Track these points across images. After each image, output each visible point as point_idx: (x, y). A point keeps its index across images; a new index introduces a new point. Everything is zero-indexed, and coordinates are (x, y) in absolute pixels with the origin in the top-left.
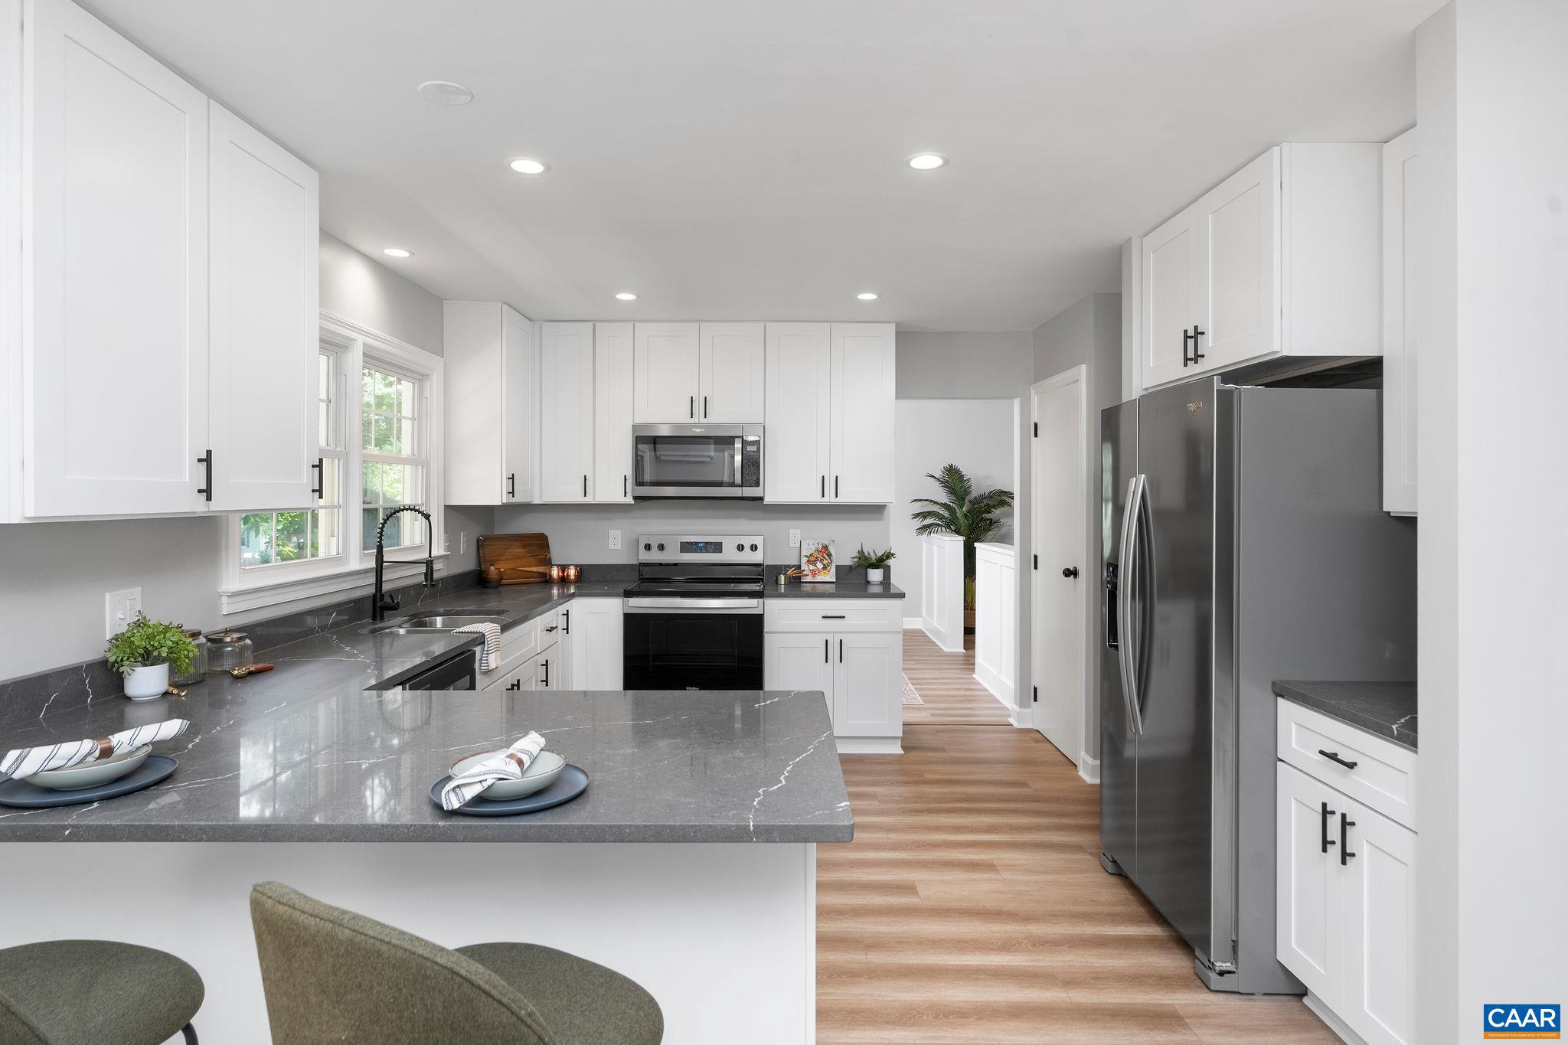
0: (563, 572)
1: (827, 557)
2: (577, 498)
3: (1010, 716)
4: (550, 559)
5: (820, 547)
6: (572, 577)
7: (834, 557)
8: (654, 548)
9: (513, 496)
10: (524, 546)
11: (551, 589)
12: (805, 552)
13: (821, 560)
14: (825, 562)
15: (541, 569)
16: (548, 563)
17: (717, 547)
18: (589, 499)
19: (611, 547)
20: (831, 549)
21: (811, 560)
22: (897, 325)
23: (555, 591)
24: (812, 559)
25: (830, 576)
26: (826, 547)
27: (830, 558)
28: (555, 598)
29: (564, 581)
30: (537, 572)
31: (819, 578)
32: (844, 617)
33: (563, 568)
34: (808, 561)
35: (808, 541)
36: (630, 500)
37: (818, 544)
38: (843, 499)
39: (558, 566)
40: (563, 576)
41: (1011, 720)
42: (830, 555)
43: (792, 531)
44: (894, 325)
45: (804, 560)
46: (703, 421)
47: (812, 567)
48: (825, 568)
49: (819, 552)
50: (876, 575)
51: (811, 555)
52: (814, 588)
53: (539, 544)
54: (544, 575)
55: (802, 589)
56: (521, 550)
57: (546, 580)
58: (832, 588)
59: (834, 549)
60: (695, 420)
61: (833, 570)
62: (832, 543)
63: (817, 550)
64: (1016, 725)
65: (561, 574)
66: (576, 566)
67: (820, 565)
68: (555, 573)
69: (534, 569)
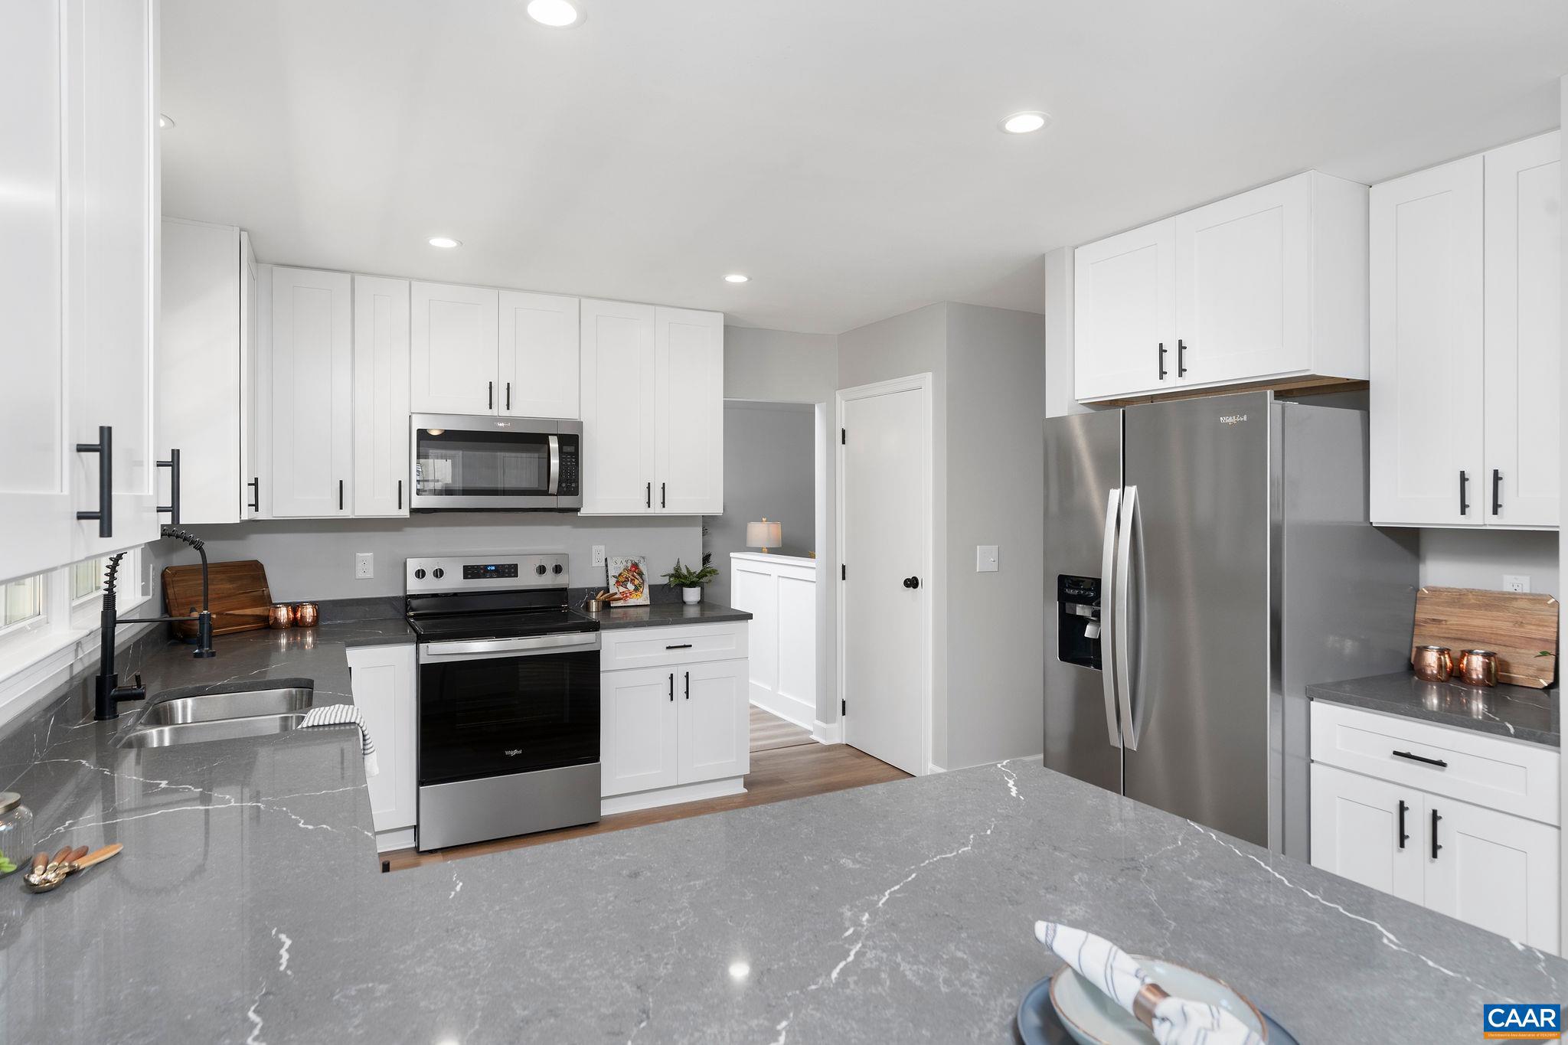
0: (295, 612)
1: (638, 577)
2: (331, 511)
3: (811, 733)
4: (269, 596)
5: (629, 565)
6: (309, 619)
7: (646, 577)
8: (429, 575)
9: (257, 510)
10: (231, 580)
11: (278, 637)
12: (613, 571)
13: (632, 580)
14: (636, 582)
15: (258, 611)
16: (266, 600)
17: (510, 571)
18: (347, 513)
19: (360, 575)
20: (642, 567)
21: (621, 581)
22: (726, 316)
23: (283, 641)
24: (621, 579)
25: (643, 598)
26: (635, 566)
27: (641, 578)
28: (283, 650)
29: (296, 625)
30: (253, 616)
31: (631, 602)
32: (691, 646)
33: (295, 607)
34: (617, 582)
35: (615, 559)
36: (405, 513)
37: (627, 562)
38: (670, 510)
39: (286, 605)
40: (295, 618)
41: (814, 737)
42: (641, 574)
43: (595, 548)
44: (722, 316)
45: (612, 581)
46: (504, 412)
47: (622, 589)
48: (636, 589)
49: (629, 571)
50: (692, 595)
51: (620, 575)
52: (625, 613)
53: (253, 573)
54: (266, 618)
55: (611, 616)
56: (228, 586)
57: (268, 626)
58: (645, 614)
59: (645, 566)
60: (494, 412)
61: (646, 591)
62: (642, 560)
63: (626, 569)
64: (823, 742)
65: (291, 615)
66: (313, 604)
67: (631, 587)
68: (283, 614)
69: (248, 611)
